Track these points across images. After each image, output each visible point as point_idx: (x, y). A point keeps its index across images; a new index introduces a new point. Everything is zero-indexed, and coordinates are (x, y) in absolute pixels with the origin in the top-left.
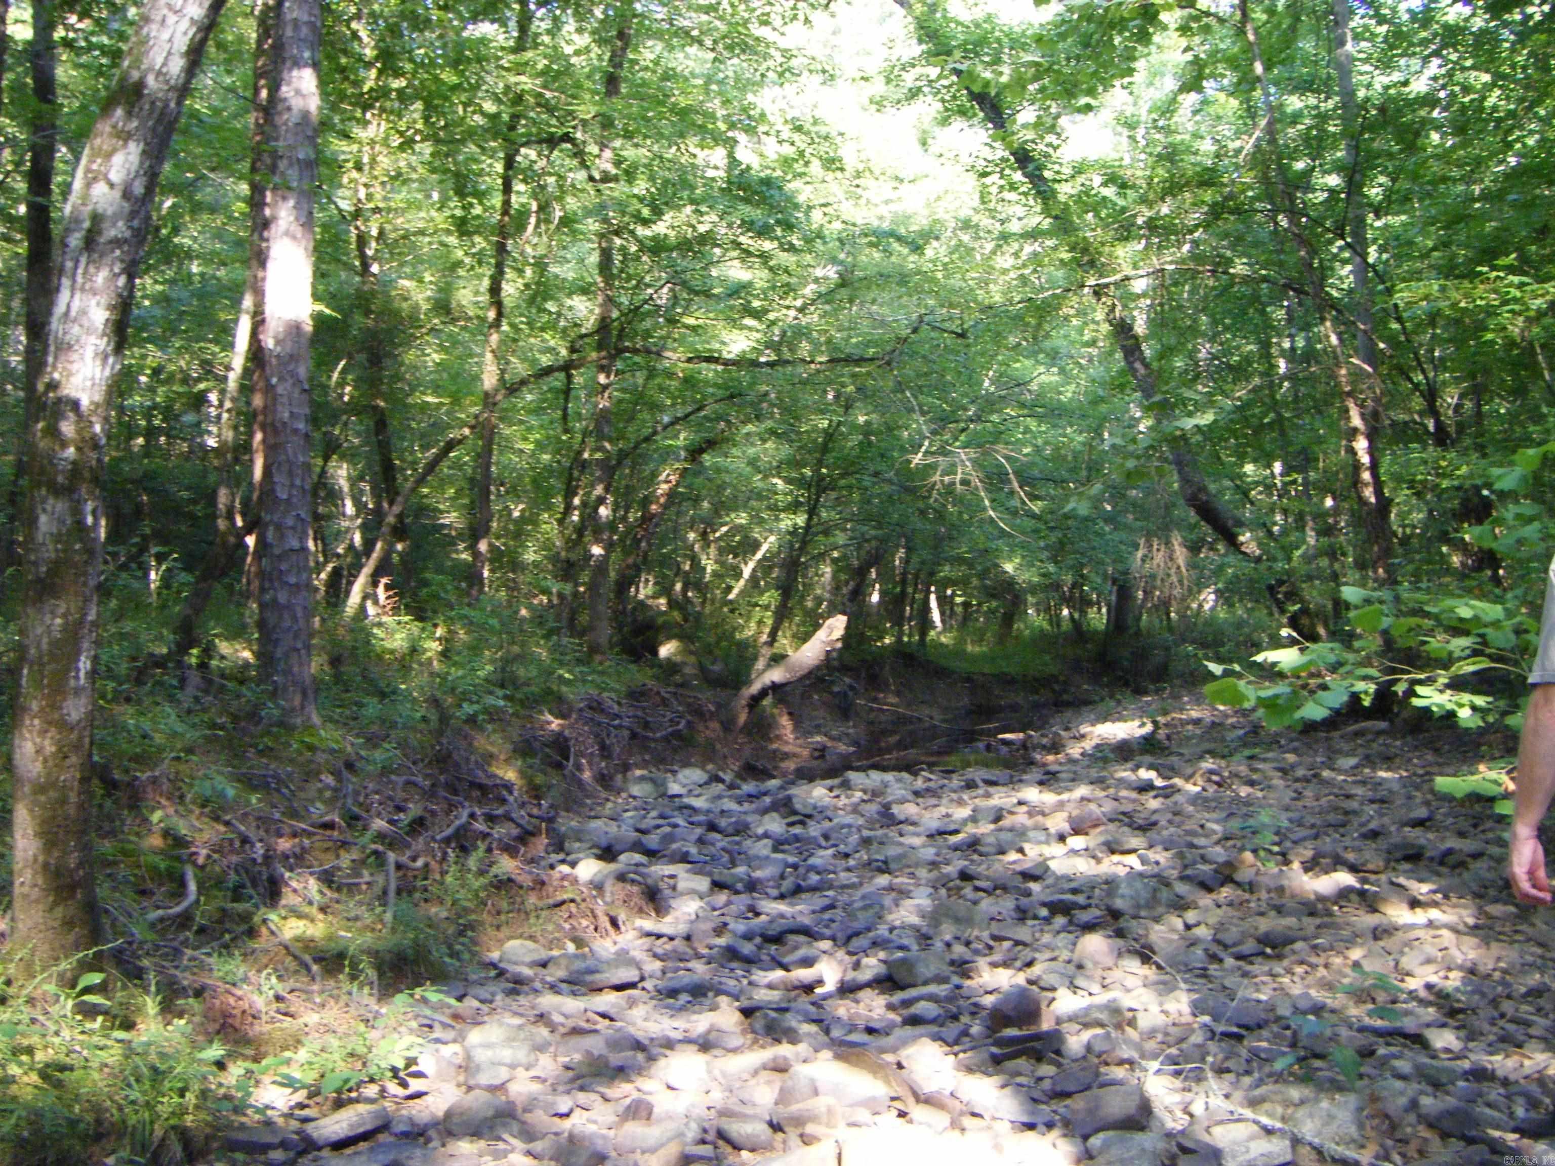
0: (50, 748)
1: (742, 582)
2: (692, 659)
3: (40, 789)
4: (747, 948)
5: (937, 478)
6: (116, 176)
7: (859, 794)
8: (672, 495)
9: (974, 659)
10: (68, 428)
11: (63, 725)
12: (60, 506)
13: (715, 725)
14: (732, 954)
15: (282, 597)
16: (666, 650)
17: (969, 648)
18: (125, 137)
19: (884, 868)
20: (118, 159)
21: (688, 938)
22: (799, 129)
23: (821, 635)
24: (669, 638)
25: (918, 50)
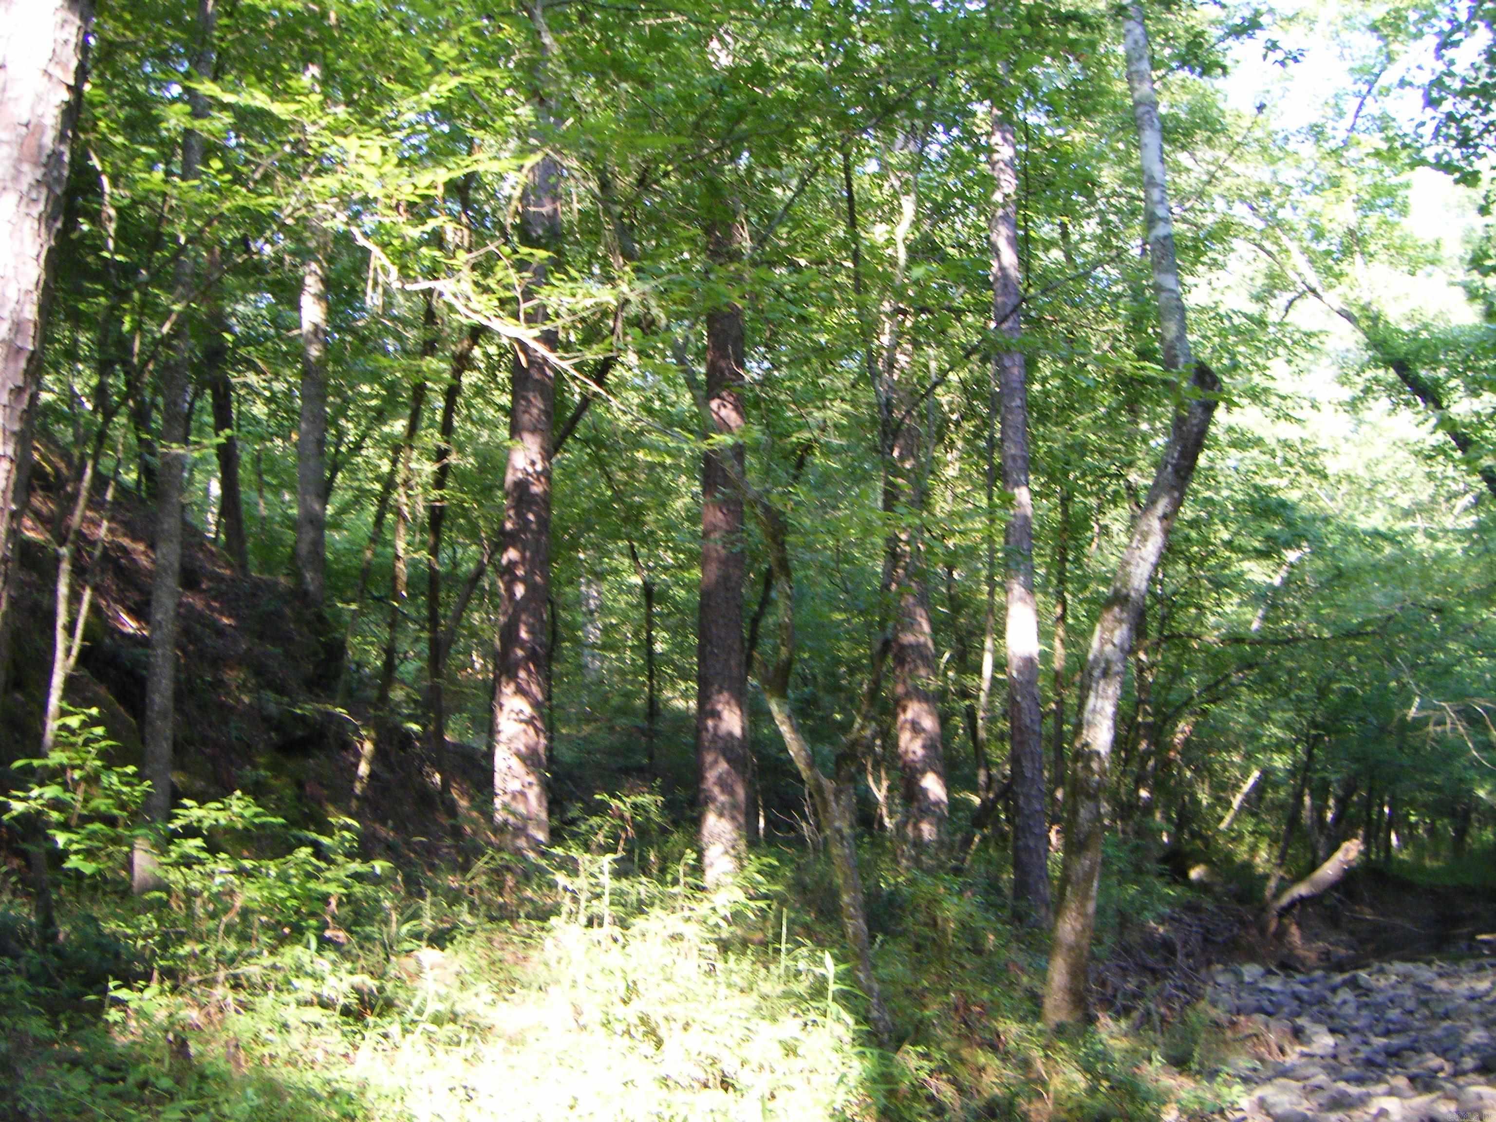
0: (1079, 927)
1: (1232, 813)
2: (1219, 879)
3: (1071, 948)
4: (1380, 1059)
5: (1431, 728)
6: (1116, 641)
7: (1394, 978)
8: (1187, 742)
9: (1433, 873)
10: (1095, 765)
11: (1084, 915)
12: (1090, 804)
13: (1254, 931)
14: (1369, 1062)
15: (1032, 844)
16: (1195, 873)
17: (1428, 863)
18: (1120, 621)
19: (1446, 1016)
20: (1117, 633)
21: (1335, 1057)
22: (1290, 447)
23: (1339, 856)
24: (1197, 862)
25: (1367, 355)
